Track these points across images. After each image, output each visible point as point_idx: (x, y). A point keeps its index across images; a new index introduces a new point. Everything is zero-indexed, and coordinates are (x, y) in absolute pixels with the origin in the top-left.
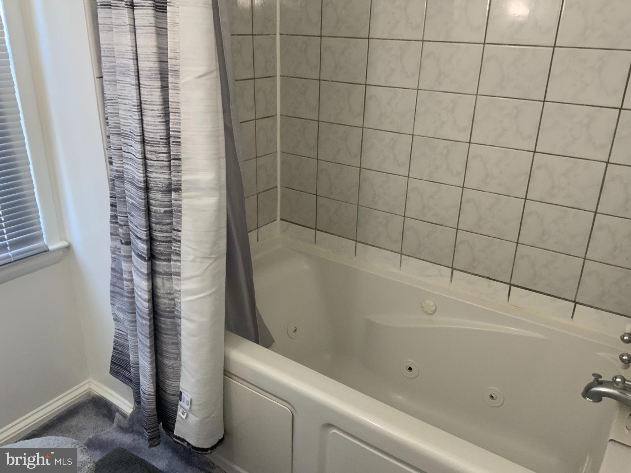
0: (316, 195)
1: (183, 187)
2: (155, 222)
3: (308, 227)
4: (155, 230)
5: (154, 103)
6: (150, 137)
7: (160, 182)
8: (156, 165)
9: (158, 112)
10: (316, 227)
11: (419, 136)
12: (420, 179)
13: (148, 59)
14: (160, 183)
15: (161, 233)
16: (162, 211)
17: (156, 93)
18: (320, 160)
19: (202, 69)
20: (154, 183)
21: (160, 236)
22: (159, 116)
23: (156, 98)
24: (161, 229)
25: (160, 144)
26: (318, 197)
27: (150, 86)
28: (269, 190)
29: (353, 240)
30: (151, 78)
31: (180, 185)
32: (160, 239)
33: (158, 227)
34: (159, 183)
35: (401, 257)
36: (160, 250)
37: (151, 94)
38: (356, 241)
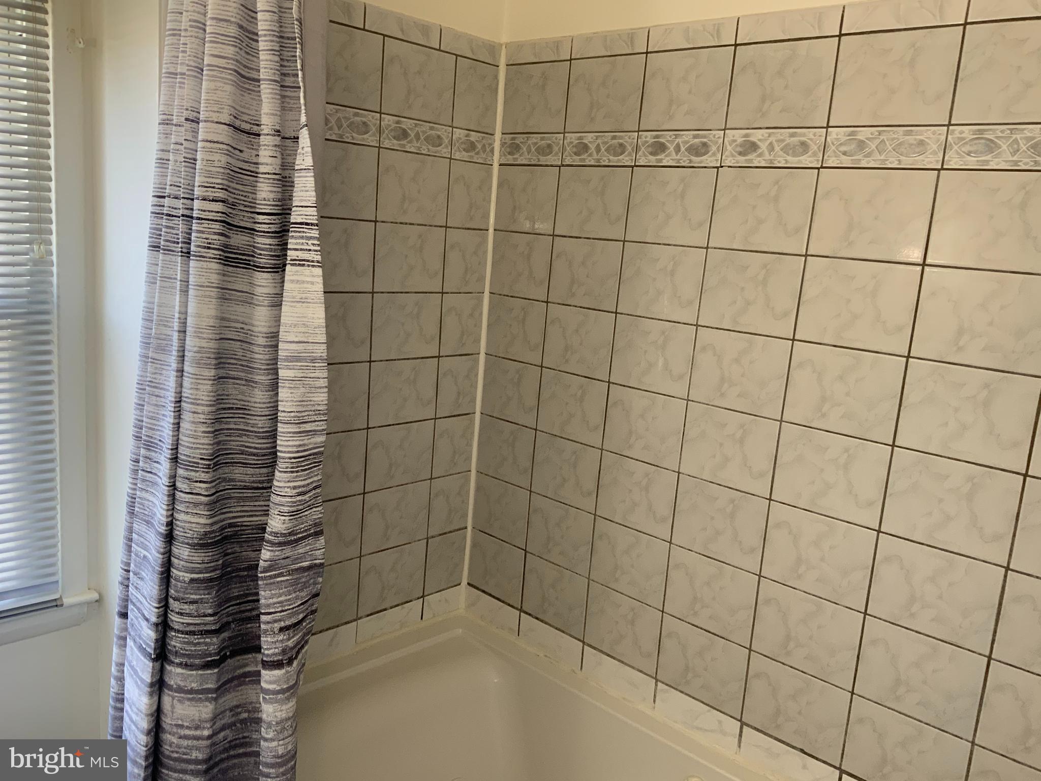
0: (525, 550)
2: (173, 596)
3: (509, 605)
4: (172, 611)
5: (198, 402)
6: (184, 455)
7: (190, 530)
8: (187, 500)
9: (202, 416)
10: (521, 607)
11: (689, 475)
12: (689, 550)
13: (200, 335)
14: (190, 532)
15: (180, 616)
16: (186, 579)
17: (206, 387)
18: (534, 492)
20: (181, 529)
21: (178, 622)
22: (203, 423)
23: (203, 395)
24: (180, 609)
25: (198, 467)
26: (528, 555)
27: (197, 375)
28: (450, 532)
29: (579, 640)
30: (200, 364)
32: (176, 627)
33: (176, 606)
34: (188, 531)
35: (656, 685)
36: (175, 647)
37: (196, 387)
38: (584, 643)
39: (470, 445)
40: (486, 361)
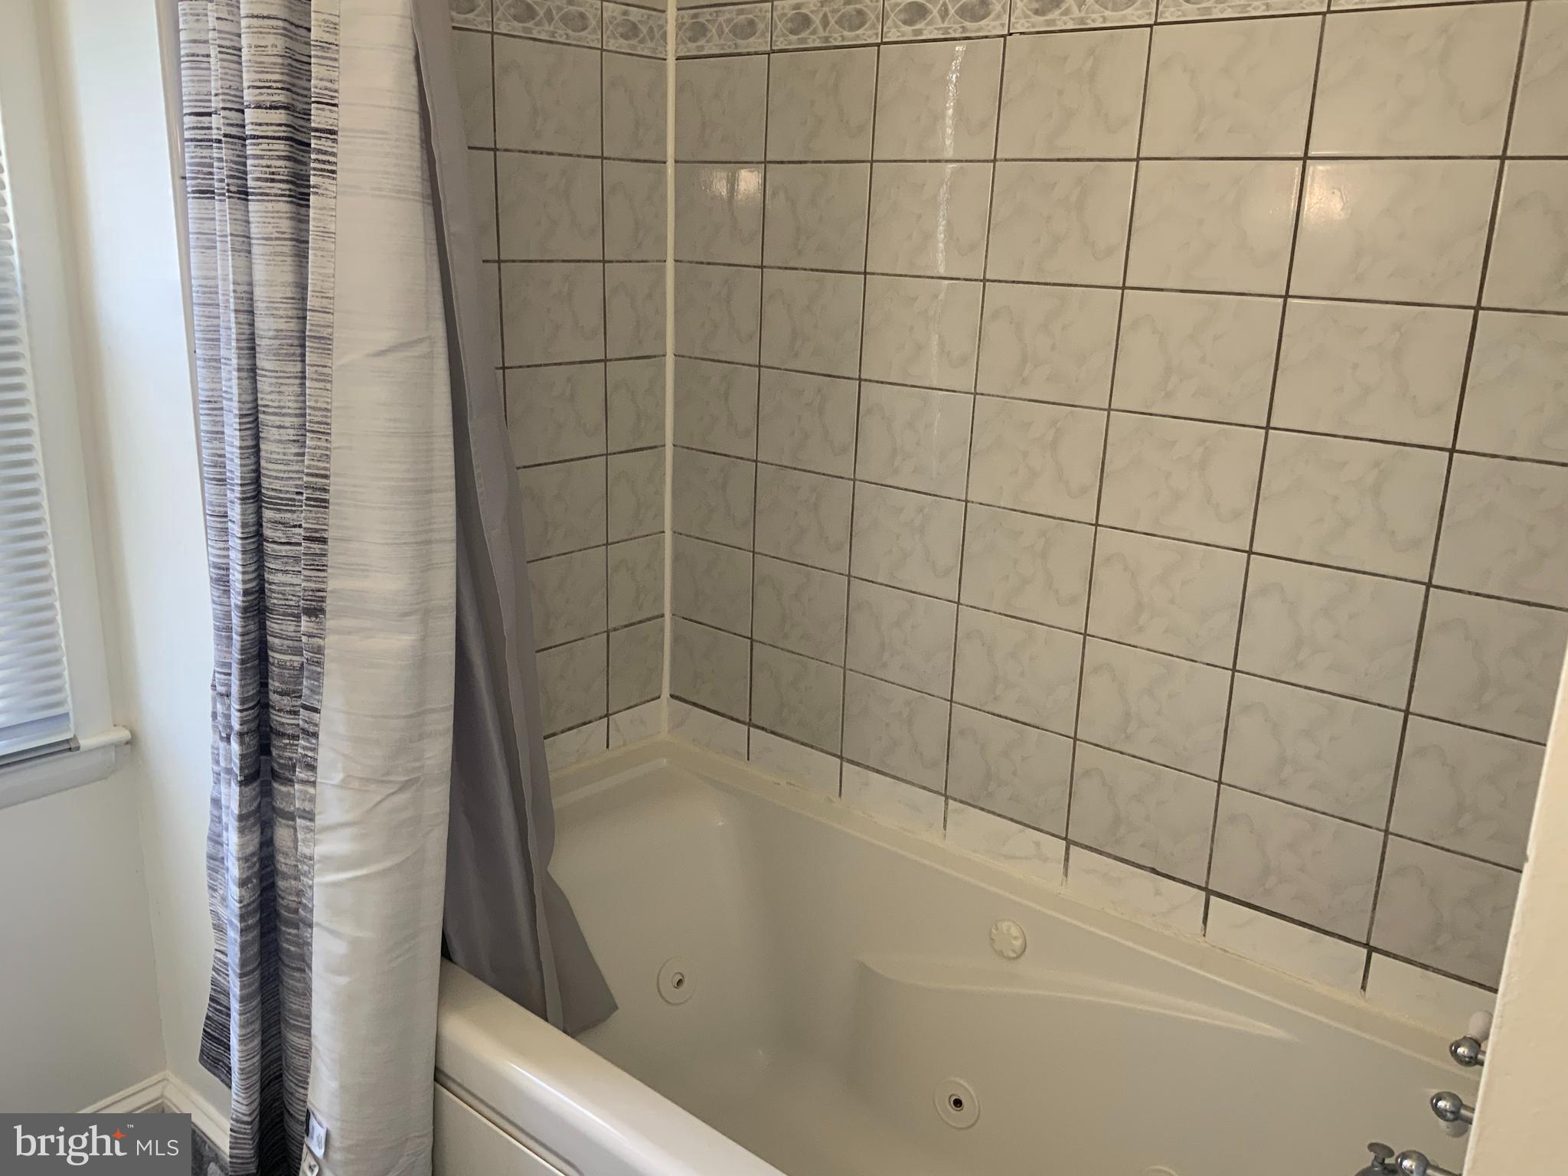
0: (751, 639)
1: (329, 605)
2: (280, 690)
3: (732, 719)
4: (280, 710)
5: (284, 411)
6: (273, 489)
7: (294, 596)
8: (284, 554)
9: (292, 432)
10: (750, 720)
11: (981, 504)
12: (986, 610)
13: (275, 312)
14: (294, 598)
15: (292, 717)
16: (296, 664)
17: (291, 389)
18: (759, 553)
19: (386, 337)
20: (280, 596)
21: (292, 724)
22: (294, 441)
23: (289, 401)
24: (293, 706)
25: (294, 506)
26: (754, 643)
27: (277, 372)
28: (640, 622)
29: (834, 755)
30: (279, 355)
31: (323, 600)
32: (290, 732)
33: (285, 702)
34: (290, 597)
35: (946, 804)
36: (291, 759)
37: (278, 390)
38: (841, 758)
39: (660, 493)
40: (676, 365)
